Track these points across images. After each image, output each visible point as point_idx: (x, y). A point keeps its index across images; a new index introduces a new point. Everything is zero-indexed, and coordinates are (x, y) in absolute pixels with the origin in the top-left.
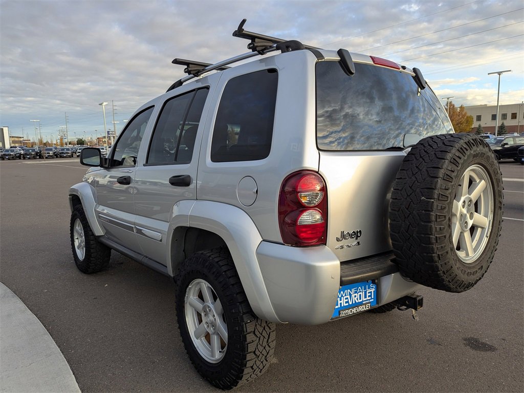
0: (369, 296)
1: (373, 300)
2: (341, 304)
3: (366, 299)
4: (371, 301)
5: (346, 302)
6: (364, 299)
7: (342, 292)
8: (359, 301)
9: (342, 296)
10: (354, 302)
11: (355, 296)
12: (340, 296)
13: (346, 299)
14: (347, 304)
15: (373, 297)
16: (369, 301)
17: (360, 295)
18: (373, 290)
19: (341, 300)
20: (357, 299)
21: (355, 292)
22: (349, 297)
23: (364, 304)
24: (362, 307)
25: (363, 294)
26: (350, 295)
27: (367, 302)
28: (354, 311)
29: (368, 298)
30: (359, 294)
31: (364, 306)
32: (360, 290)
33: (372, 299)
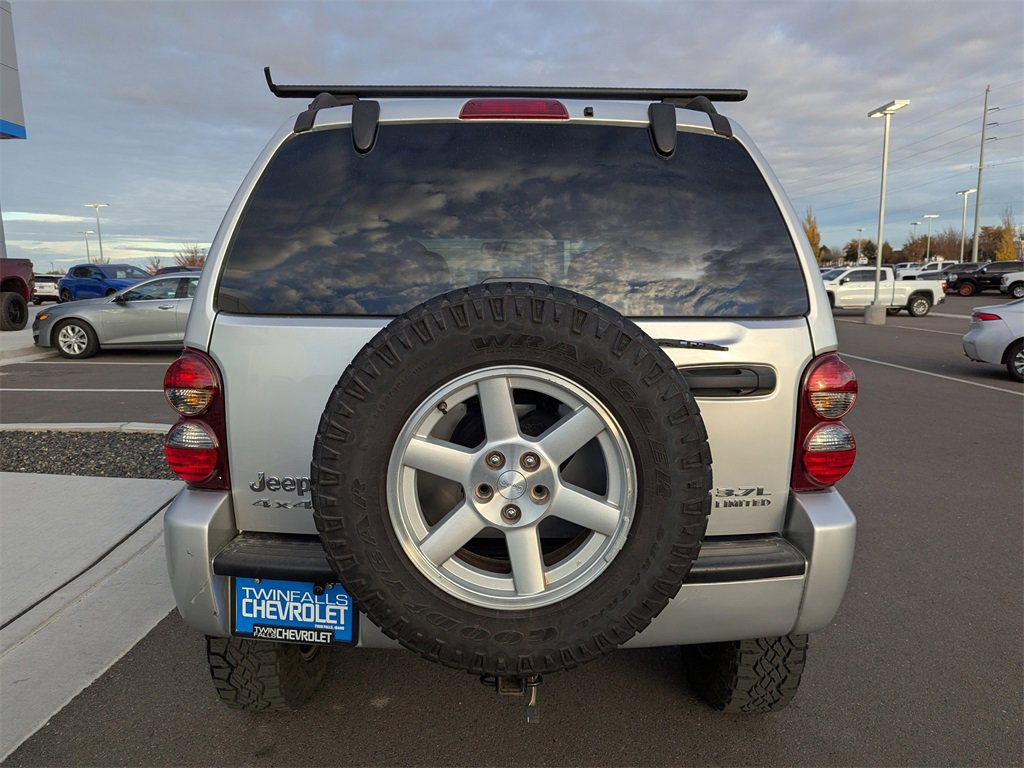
0: (331, 618)
1: (343, 628)
2: (259, 612)
3: (323, 621)
4: (336, 628)
5: (272, 613)
6: (318, 620)
7: (262, 590)
8: (306, 620)
9: (262, 597)
10: (291, 619)
11: (296, 608)
12: (258, 597)
13: (271, 606)
14: (275, 617)
15: (342, 622)
16: (332, 628)
17: (308, 609)
18: (343, 609)
19: (259, 604)
20: (301, 614)
21: (295, 600)
22: (279, 604)
23: (315, 630)
24: (308, 633)
25: (315, 610)
26: (284, 603)
27: (327, 627)
28: (289, 634)
29: (328, 620)
30: (305, 605)
31: (315, 634)
32: (307, 597)
33: (339, 624)
